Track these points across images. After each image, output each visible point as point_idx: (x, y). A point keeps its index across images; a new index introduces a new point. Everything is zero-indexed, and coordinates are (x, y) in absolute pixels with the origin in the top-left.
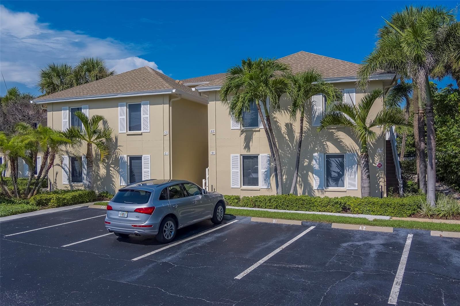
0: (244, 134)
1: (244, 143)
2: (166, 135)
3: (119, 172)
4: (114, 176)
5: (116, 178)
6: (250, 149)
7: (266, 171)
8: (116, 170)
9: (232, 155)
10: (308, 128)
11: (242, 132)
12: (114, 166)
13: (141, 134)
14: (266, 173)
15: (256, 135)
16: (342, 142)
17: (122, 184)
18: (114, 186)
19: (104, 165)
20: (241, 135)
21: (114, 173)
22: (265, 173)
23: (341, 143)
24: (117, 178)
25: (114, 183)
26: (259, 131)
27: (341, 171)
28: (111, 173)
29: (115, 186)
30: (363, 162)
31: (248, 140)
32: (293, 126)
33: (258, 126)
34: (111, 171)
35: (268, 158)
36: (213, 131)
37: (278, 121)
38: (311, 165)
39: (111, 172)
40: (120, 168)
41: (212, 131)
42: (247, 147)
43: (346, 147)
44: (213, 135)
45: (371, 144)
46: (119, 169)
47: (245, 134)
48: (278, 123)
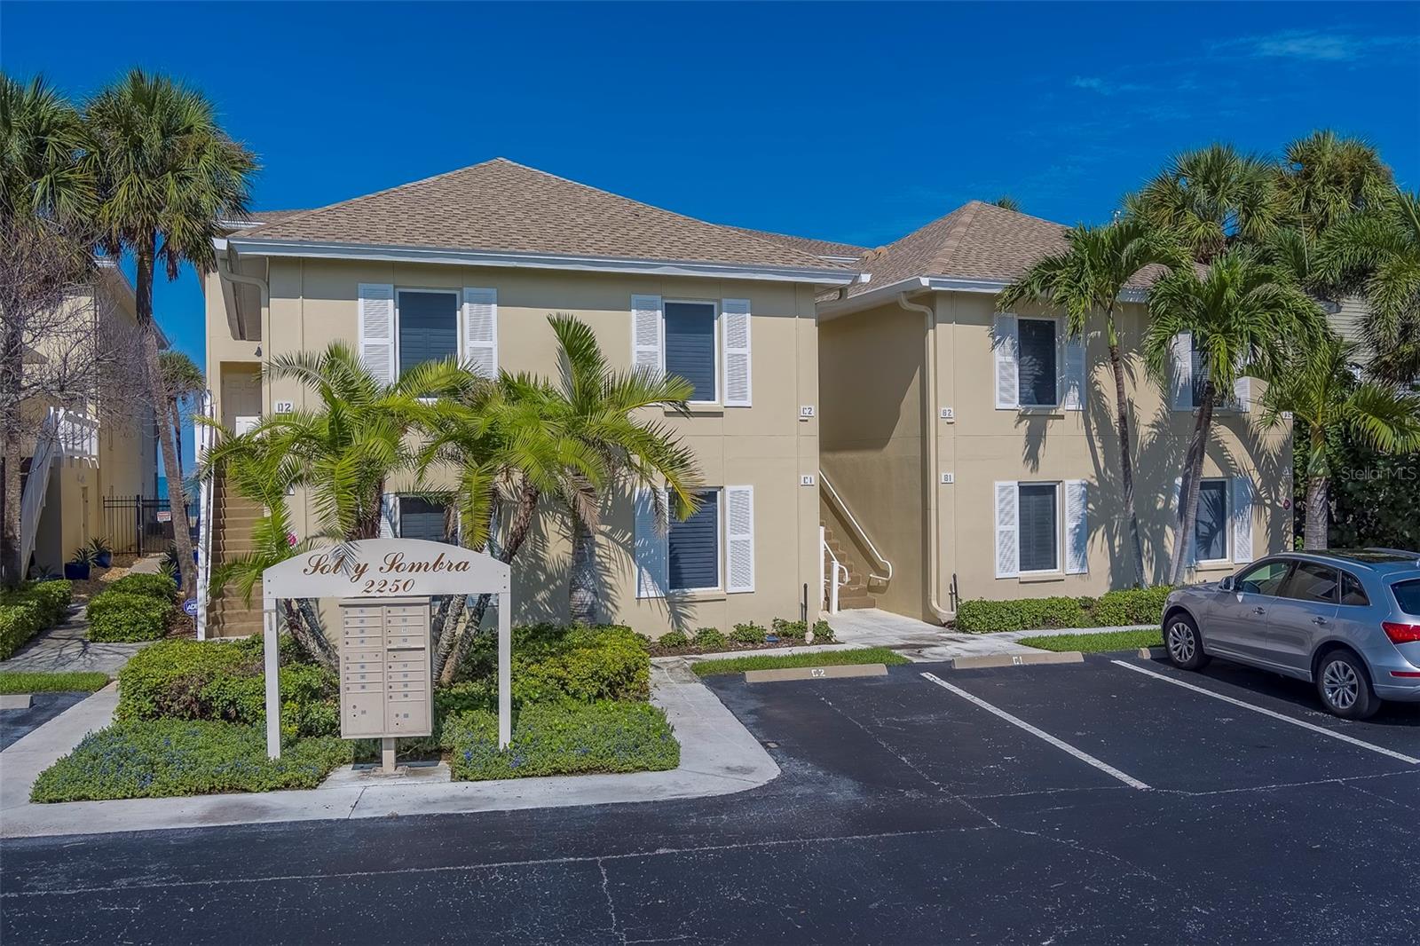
0: (1025, 424)
1: (1026, 447)
2: (806, 421)
3: (633, 552)
4: (613, 566)
5: (620, 572)
6: (1038, 463)
7: (1077, 526)
8: (618, 543)
9: (998, 484)
10: (1164, 415)
11: (1022, 417)
12: (609, 528)
13: (720, 414)
14: (1077, 530)
15: (1053, 427)
16: (1227, 451)
17: (644, 594)
18: (609, 605)
19: (566, 525)
20: (1020, 425)
21: (612, 555)
22: (1075, 529)
23: (1225, 454)
24: (624, 572)
25: (609, 591)
26: (1062, 417)
27: (1214, 521)
28: (599, 556)
29: (613, 604)
30: (1320, 497)
31: (1035, 440)
32: (1135, 408)
33: (1055, 404)
34: (599, 546)
35: (1083, 489)
36: (947, 413)
37: (1103, 391)
38: (1171, 507)
39: (597, 549)
40: (637, 535)
41: (945, 413)
42: (1032, 456)
43: (1233, 462)
44: (948, 423)
45: (1273, 456)
46: (633, 539)
47: (1028, 424)
48: (1104, 398)
